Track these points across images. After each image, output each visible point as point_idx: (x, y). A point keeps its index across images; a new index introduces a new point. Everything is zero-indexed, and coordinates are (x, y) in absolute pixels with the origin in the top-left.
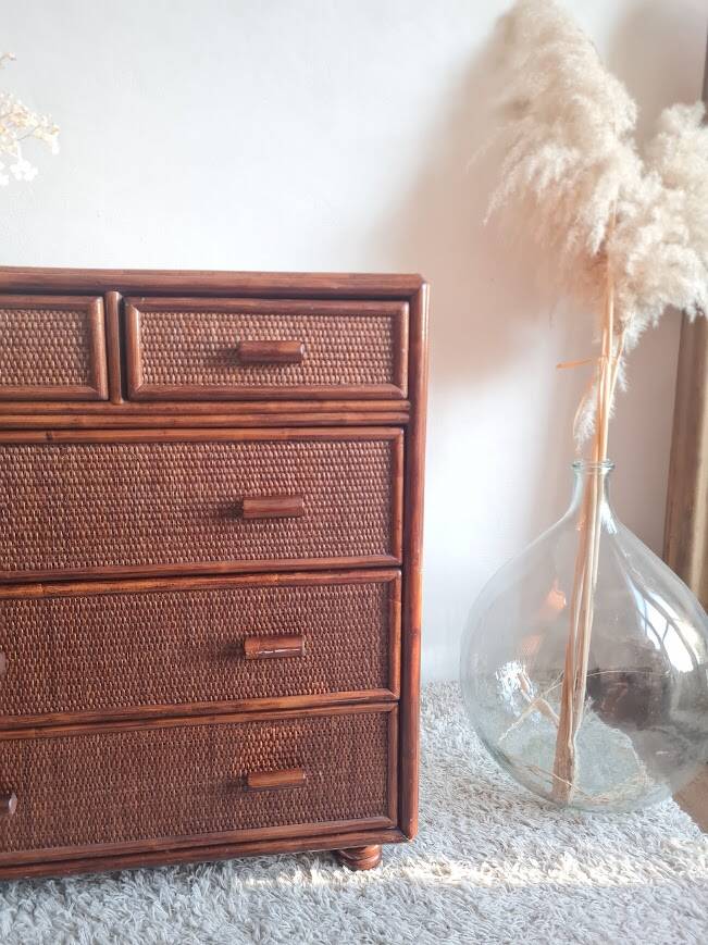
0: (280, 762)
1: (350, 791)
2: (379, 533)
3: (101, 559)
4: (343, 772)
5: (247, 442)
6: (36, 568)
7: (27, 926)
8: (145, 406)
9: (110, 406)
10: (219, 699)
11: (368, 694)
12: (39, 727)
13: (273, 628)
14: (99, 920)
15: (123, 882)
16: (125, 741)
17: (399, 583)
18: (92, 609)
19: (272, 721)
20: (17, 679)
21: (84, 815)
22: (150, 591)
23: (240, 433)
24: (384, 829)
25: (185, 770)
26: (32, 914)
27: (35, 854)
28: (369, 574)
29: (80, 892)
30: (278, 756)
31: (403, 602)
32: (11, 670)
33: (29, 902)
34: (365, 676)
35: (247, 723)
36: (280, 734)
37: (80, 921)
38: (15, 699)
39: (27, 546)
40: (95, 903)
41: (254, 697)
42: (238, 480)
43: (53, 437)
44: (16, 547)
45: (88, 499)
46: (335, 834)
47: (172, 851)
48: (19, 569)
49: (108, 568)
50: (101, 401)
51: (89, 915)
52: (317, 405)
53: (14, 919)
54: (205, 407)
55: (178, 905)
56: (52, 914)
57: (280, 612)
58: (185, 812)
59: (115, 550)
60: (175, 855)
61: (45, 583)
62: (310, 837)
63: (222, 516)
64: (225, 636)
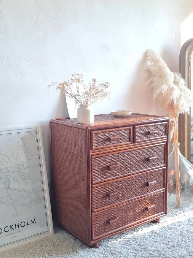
13: (150, 180)
17: (166, 169)
31: (166, 172)
38: (117, 200)
41: (147, 193)
54: (143, 143)
57: (151, 177)
64: (144, 183)
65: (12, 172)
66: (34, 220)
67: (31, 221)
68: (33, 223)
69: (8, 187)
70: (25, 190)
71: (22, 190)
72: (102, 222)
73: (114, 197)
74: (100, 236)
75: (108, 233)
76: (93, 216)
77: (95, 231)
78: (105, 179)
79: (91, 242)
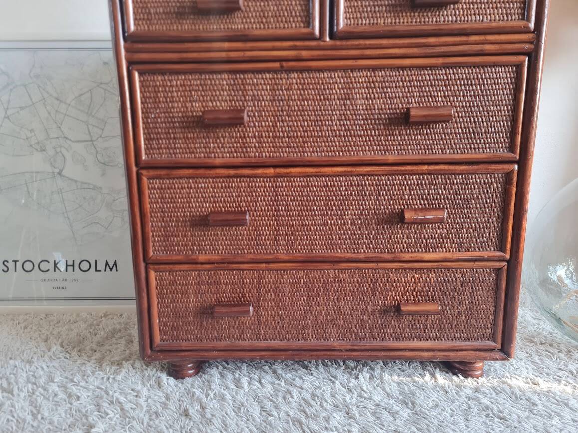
0: (420, 298)
1: (468, 322)
2: (502, 137)
3: (310, 152)
4: (463, 309)
5: (411, 68)
6: (269, 157)
7: (258, 388)
8: (344, 43)
9: (321, 43)
10: (381, 252)
11: (486, 254)
12: (267, 262)
13: (421, 204)
14: (302, 389)
16: (319, 276)
17: (515, 174)
18: (302, 186)
19: (416, 269)
20: (255, 230)
21: (292, 322)
22: (340, 175)
23: (407, 62)
24: (490, 350)
25: (357, 298)
26: (260, 382)
27: (261, 344)
28: (493, 167)
29: (286, 374)
30: (418, 294)
31: (516, 188)
32: (252, 224)
33: (255, 376)
34: (484, 242)
35: (399, 269)
36: (421, 279)
37: (291, 388)
38: (254, 243)
39: (264, 142)
40: (297, 379)
41: (405, 251)
42: (403, 97)
43: (284, 66)
44: (258, 142)
45: (303, 110)
46: (457, 351)
47: (346, 350)
48: (259, 157)
49: (315, 157)
50: (315, 39)
51: (295, 385)
52: (464, 39)
53: (249, 383)
54: (384, 42)
55: (351, 385)
56: (272, 383)
57: (427, 193)
58: (356, 326)
59: (319, 147)
60: (349, 353)
61: (275, 167)
62: (439, 350)
63: (390, 124)
64: (388, 208)
65: (73, 141)
66: (115, 263)
67: (107, 263)
68: (111, 269)
69: (60, 174)
70: (101, 188)
71: (92, 187)
72: (192, 302)
73: (243, 230)
74: (184, 344)
75: (219, 342)
76: (153, 274)
77: (166, 325)
78: (195, 157)
79: (149, 352)
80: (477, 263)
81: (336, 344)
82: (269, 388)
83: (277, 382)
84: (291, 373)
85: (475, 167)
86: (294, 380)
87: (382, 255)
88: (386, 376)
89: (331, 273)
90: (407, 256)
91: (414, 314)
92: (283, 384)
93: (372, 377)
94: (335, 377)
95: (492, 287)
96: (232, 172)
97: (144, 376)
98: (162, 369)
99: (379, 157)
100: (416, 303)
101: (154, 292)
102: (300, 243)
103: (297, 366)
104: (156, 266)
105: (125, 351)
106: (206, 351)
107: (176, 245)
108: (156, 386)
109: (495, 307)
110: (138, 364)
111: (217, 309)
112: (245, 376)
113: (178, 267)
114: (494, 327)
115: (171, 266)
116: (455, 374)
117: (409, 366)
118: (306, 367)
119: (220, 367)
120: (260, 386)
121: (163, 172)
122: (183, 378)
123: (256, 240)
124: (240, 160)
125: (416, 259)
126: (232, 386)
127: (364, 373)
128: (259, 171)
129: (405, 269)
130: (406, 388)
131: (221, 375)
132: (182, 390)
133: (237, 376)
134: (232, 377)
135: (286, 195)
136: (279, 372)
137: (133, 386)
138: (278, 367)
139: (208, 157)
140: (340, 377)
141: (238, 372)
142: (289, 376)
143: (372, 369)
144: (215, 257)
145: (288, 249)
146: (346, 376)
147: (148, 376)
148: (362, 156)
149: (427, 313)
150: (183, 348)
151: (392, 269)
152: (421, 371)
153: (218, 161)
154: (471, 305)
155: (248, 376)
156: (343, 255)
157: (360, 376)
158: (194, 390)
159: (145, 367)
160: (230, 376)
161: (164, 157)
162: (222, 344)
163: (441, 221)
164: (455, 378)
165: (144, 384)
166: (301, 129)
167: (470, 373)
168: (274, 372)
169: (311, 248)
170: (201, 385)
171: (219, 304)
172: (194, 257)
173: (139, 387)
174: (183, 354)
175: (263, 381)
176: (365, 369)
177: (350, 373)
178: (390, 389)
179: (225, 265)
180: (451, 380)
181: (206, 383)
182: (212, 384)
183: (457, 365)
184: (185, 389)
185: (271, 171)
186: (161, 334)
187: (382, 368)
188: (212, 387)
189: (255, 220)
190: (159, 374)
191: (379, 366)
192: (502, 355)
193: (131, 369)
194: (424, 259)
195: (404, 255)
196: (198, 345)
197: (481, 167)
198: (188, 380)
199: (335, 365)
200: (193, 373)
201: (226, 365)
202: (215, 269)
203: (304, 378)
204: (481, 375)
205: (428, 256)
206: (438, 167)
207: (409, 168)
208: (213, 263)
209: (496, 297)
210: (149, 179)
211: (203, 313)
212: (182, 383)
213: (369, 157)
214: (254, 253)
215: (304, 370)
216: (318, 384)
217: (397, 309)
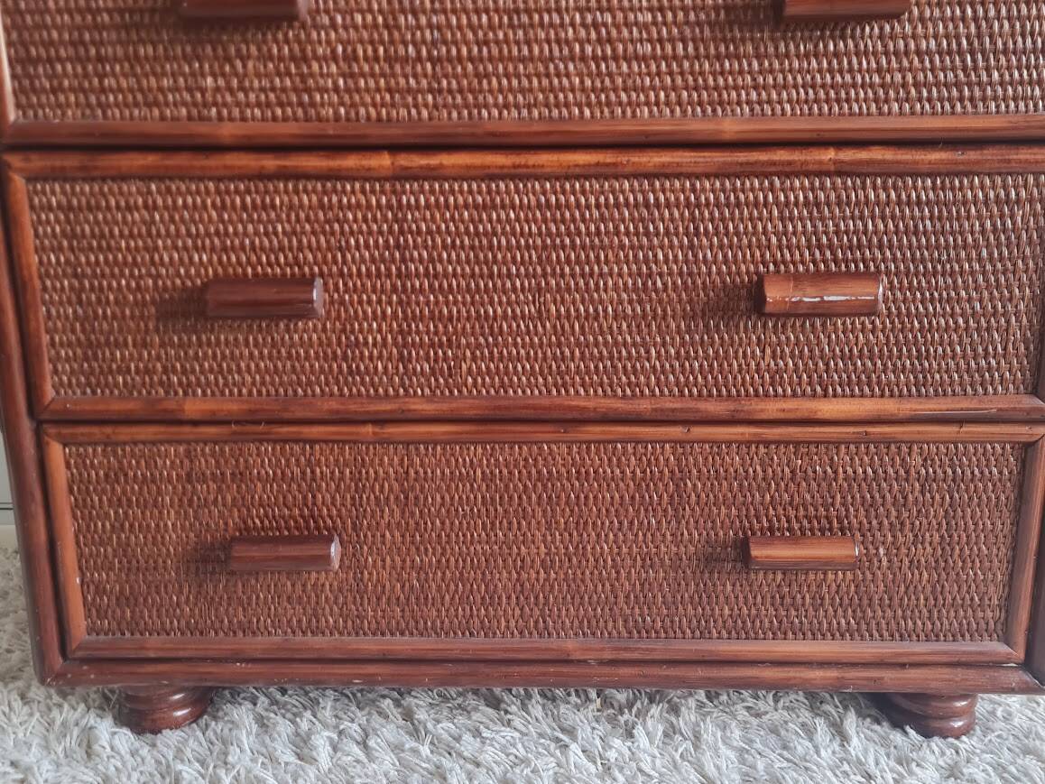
0: (805, 522)
1: (937, 591)
3: (496, 105)
4: (925, 553)
6: (379, 119)
7: (358, 761)
10: (700, 394)
11: (993, 405)
12: (379, 422)
13: (814, 262)
14: (478, 765)
15: (507, 712)
16: (526, 460)
18: (476, 207)
19: (797, 444)
20: (344, 330)
21: (452, 587)
24: (996, 664)
25: (631, 523)
26: (364, 745)
27: (369, 644)
28: (1025, 154)
29: (438, 722)
30: (802, 512)
32: (333, 314)
33: (355, 726)
34: (989, 369)
35: (748, 443)
36: (810, 471)
37: (447, 763)
38: (340, 367)
39: (363, 75)
40: (467, 737)
41: (766, 395)
44: (344, 76)
46: (903, 666)
47: (602, 663)
48: (348, 119)
51: (460, 755)
53: (335, 749)
55: (612, 755)
56: (397, 748)
57: (831, 229)
58: (627, 597)
59: (522, 91)
60: (607, 670)
61: (395, 148)
62: (854, 665)
63: (730, 24)
64: (719, 273)
72: (174, 529)
73: (306, 331)
74: (154, 644)
75: (249, 639)
76: (57, 452)
77: (100, 591)
78: (163, 118)
79: (58, 662)
80: (966, 429)
81: (571, 645)
82: (387, 762)
83: (410, 743)
84: (451, 720)
85: (972, 155)
86: (458, 739)
87: (702, 405)
88: (710, 732)
89: (558, 451)
90: (772, 408)
91: (790, 569)
92: (425, 750)
93: (671, 732)
94: (570, 732)
95: (1007, 495)
96: (270, 163)
97: (51, 724)
98: (105, 704)
99: (698, 126)
100: (796, 537)
101: (63, 502)
102: (470, 369)
103: (471, 701)
104: (66, 431)
105: (9, 651)
106: (215, 660)
107: (119, 371)
108: (80, 754)
109: (1014, 549)
110: (37, 692)
111: (239, 551)
112: (326, 726)
113: (125, 433)
114: (1008, 603)
115: (108, 430)
116: (897, 725)
117: (776, 700)
118: (495, 703)
119: (263, 701)
120: (362, 757)
121: (71, 161)
122: (156, 731)
123: (345, 357)
124: (291, 128)
125: (798, 415)
126: (288, 756)
127: (649, 722)
128: (351, 162)
129: (767, 444)
130: (761, 765)
131: (262, 722)
132: (150, 766)
133: (304, 725)
134: (290, 729)
135: (429, 232)
136: (421, 715)
137: (15, 756)
138: (420, 704)
139: (201, 118)
140: (584, 732)
141: (308, 714)
142: (445, 728)
143: (675, 710)
144: (231, 407)
145: (438, 387)
146: (602, 728)
147: (64, 724)
148: (647, 119)
149: (824, 566)
150: (152, 655)
151: (729, 443)
152: (805, 715)
153: (228, 131)
154: (946, 543)
155: (336, 727)
156: (590, 404)
157: (639, 731)
158: (180, 767)
159: (56, 699)
160: (283, 727)
161: (70, 116)
162: (258, 643)
163: (870, 310)
164: (897, 737)
165: (47, 747)
166: (470, 35)
167: (937, 724)
168: (408, 716)
169: (502, 381)
170: (203, 751)
171: (247, 536)
172: (171, 405)
173: (31, 757)
174: (150, 668)
175: (371, 743)
176: (655, 710)
177: (612, 720)
178: (718, 768)
179: (261, 428)
180: (885, 743)
181: (218, 747)
182: (234, 749)
183: (905, 704)
184: (158, 762)
185: (384, 161)
186: (88, 616)
187: (701, 705)
188: (230, 759)
189: (342, 302)
190: (92, 719)
191: (692, 702)
192: (1027, 678)
193: (17, 704)
194: (820, 416)
195: (761, 406)
196: (192, 645)
197: (990, 154)
198: (170, 737)
199: (574, 699)
200: (185, 718)
201: (278, 696)
202: (234, 439)
203: (486, 734)
204: (967, 731)
205: (828, 408)
206: (863, 155)
207: (781, 155)
208: (227, 423)
209: (1017, 523)
210: (31, 179)
211: (205, 560)
212: (154, 745)
213: (667, 122)
214: (342, 395)
215: (490, 711)
216: (522, 752)
217: (742, 552)
